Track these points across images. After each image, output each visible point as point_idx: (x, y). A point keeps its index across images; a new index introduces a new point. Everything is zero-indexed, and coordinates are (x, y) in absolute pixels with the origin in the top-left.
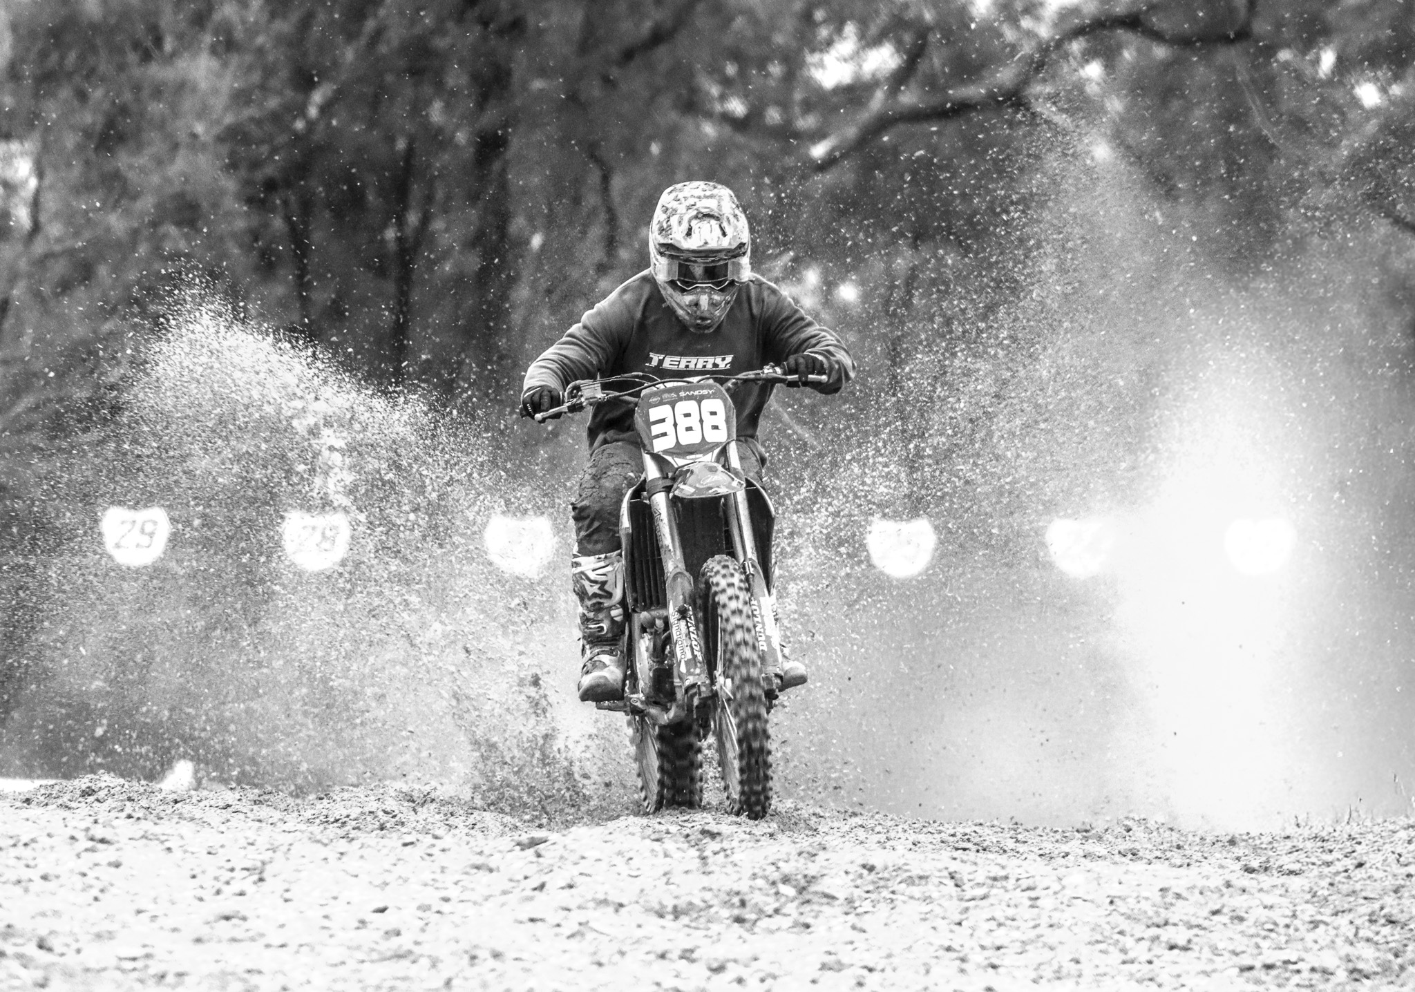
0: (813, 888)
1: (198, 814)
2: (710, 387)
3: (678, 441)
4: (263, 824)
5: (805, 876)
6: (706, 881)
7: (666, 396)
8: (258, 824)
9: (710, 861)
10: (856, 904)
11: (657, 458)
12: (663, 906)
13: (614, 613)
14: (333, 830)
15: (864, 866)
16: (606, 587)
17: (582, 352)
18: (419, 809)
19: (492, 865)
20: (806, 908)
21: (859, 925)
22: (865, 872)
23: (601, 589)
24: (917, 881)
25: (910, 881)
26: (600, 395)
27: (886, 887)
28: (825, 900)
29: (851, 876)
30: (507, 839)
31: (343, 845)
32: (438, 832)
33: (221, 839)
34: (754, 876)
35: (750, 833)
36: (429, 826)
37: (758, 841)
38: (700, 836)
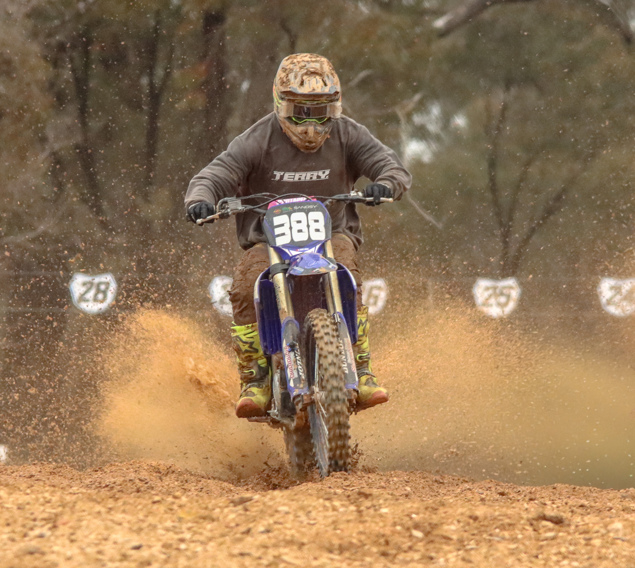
0: (435, 532)
1: (11, 481)
2: (314, 204)
3: (292, 240)
4: (57, 489)
5: (430, 524)
6: (361, 527)
7: (285, 208)
8: (52, 489)
9: (364, 513)
10: (466, 543)
11: (279, 251)
12: (332, 545)
13: (260, 362)
14: (104, 492)
15: (471, 517)
16: (254, 346)
17: (228, 172)
18: (164, 478)
19: (214, 516)
20: (431, 546)
21: (467, 557)
22: (471, 521)
23: (251, 347)
24: (507, 527)
25: (503, 527)
26: (241, 208)
27: (485, 531)
28: (444, 540)
29: (461, 524)
30: (224, 499)
31: (111, 503)
32: (178, 494)
33: (27, 498)
34: (395, 524)
35: (392, 495)
36: (171, 490)
37: (397, 500)
38: (357, 496)
